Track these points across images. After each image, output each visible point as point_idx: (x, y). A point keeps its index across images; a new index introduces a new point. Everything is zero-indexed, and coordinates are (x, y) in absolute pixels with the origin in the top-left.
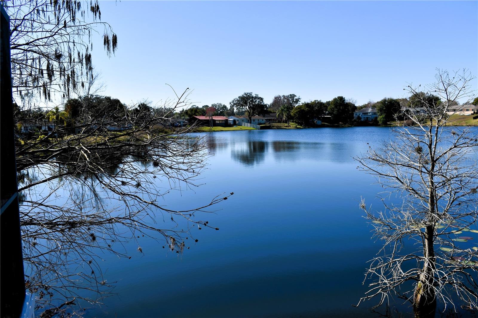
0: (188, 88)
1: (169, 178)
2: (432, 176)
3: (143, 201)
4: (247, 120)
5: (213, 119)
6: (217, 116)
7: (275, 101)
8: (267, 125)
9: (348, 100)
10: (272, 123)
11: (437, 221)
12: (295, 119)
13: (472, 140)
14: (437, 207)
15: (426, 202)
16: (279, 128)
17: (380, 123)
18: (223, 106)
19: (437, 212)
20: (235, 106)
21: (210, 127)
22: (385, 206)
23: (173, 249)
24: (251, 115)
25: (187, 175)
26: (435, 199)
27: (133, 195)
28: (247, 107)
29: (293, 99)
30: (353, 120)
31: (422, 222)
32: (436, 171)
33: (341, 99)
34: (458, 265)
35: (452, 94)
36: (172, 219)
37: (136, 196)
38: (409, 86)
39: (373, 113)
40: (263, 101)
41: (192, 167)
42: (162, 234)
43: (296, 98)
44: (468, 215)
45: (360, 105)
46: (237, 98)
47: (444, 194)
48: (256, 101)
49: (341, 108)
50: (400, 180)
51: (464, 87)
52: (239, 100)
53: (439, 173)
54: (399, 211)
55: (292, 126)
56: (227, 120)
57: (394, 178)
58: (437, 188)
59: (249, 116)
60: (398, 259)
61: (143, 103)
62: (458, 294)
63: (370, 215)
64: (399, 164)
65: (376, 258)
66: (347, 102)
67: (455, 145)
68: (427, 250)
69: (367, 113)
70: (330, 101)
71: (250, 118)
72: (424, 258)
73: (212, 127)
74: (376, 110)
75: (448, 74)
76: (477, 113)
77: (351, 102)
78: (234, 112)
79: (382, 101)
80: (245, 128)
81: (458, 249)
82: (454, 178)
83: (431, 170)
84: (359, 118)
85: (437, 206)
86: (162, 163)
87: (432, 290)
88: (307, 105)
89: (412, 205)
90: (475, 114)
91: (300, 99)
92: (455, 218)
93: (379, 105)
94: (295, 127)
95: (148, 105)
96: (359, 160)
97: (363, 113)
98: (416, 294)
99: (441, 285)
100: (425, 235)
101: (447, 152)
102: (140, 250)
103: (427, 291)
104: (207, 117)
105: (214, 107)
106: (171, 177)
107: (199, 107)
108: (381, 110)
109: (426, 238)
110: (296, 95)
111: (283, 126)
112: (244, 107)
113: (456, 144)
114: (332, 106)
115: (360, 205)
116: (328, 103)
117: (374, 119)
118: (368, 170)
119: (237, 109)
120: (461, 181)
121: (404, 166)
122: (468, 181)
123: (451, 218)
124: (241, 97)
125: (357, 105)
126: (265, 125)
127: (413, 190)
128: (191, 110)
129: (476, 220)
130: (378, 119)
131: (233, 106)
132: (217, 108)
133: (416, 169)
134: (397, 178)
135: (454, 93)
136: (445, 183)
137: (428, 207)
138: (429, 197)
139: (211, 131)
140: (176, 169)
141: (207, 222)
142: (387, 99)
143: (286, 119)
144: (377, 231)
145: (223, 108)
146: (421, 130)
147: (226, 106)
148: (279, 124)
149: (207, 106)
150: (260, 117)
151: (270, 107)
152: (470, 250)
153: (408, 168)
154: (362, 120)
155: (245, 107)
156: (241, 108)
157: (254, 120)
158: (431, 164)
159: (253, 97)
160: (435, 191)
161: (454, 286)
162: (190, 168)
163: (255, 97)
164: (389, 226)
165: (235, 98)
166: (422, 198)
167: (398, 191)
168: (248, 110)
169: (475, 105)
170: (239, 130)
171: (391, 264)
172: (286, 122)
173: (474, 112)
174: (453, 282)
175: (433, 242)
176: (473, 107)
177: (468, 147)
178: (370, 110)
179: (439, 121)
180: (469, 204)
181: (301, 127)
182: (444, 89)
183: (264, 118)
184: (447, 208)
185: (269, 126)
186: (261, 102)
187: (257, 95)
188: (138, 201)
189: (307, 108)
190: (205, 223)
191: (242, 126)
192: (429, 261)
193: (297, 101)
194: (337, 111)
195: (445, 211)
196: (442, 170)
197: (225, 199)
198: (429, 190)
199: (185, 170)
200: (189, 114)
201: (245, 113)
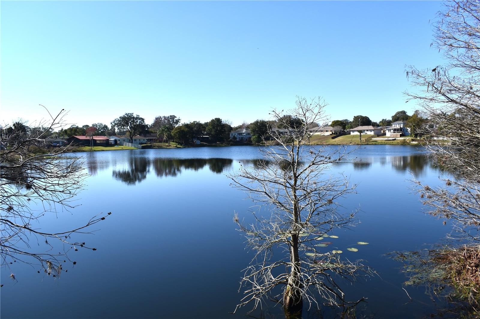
0: (63, 110)
1: (42, 201)
2: (295, 190)
3: (15, 225)
4: (129, 140)
5: (94, 138)
6: (98, 136)
7: (156, 121)
8: (148, 145)
9: (225, 122)
10: (153, 143)
11: (300, 230)
12: (175, 139)
13: (326, 158)
14: (300, 218)
15: (290, 213)
16: (160, 148)
17: (253, 142)
18: (104, 126)
19: (300, 222)
20: (117, 126)
21: (90, 147)
22: (256, 218)
23: (49, 274)
24: (132, 135)
25: (62, 196)
26: (298, 210)
27: (3, 219)
28: (128, 127)
29: (174, 120)
30: (229, 140)
31: (288, 231)
32: (298, 186)
33: (218, 120)
34: (319, 268)
35: (310, 118)
36: (46, 242)
37: (7, 221)
38: (273, 111)
39: (247, 134)
40: (144, 122)
41: (68, 188)
42: (38, 258)
43: (176, 119)
44: (325, 223)
45: (236, 126)
46: (118, 118)
47: (306, 206)
48: (137, 121)
49: (218, 129)
50: (268, 195)
51: (320, 113)
52: (120, 120)
53: (300, 187)
54: (269, 223)
55: (172, 145)
56: (108, 140)
57: (264, 193)
58: (299, 200)
59: (130, 136)
60: (269, 267)
61: (19, 122)
62: (320, 293)
63: (242, 228)
64: (266, 181)
65: (250, 267)
66: (224, 123)
67: (313, 163)
68: (293, 256)
69: (242, 134)
70: (208, 122)
71: (131, 138)
72: (291, 263)
73: (92, 147)
74: (249, 131)
75: (306, 101)
76: (334, 133)
77: (227, 123)
78: (115, 132)
79: (255, 123)
80: (126, 148)
81: (319, 253)
82: (313, 191)
83: (294, 185)
84: (235, 138)
85: (300, 216)
86: (36, 185)
87: (298, 292)
88: (187, 126)
89: (279, 217)
90: (333, 135)
91: (180, 120)
92: (315, 227)
93: (252, 126)
94: (175, 147)
95: (24, 124)
96: (231, 177)
97: (238, 134)
98: (286, 297)
99: (305, 286)
100: (291, 243)
101: (307, 169)
102: (13, 277)
103: (294, 293)
104: (87, 137)
105: (95, 127)
106: (45, 199)
107: (79, 127)
108: (254, 131)
109: (291, 245)
110: (176, 116)
111: (164, 145)
112: (125, 127)
113: (314, 161)
114: (210, 127)
115: (234, 219)
116: (206, 124)
117: (248, 139)
118: (240, 187)
119: (118, 129)
120: (319, 194)
121: (271, 182)
122: (325, 193)
123: (312, 227)
124: (122, 117)
125: (232, 126)
126: (146, 145)
127: (279, 203)
128: (71, 129)
129: (332, 227)
130: (251, 139)
131: (114, 126)
132: (97, 128)
133: (281, 184)
134: (266, 193)
135: (311, 117)
136: (306, 196)
137: (293, 218)
138: (293, 208)
139: (91, 151)
140: (51, 191)
141: (84, 244)
142: (259, 121)
143: (166, 139)
144: (250, 242)
145: (104, 127)
146: (285, 150)
147: (107, 126)
148: (160, 144)
149: (87, 126)
150: (141, 137)
151: (151, 127)
152: (329, 253)
153: (274, 183)
154: (238, 140)
155: (127, 127)
156: (123, 128)
157: (135, 140)
158: (294, 179)
159: (134, 118)
160: (298, 203)
161: (317, 286)
162: (66, 189)
163: (136, 117)
164: (260, 237)
165: (116, 118)
166: (288, 210)
167: (266, 205)
168: (130, 130)
169: (333, 127)
170: (120, 150)
171: (263, 271)
172: (166, 141)
173: (332, 133)
174: (316, 283)
175: (298, 248)
176: (331, 128)
177: (324, 164)
178: (244, 131)
179: (299, 142)
180: (326, 214)
181: (182, 147)
182: (303, 114)
183: (145, 138)
184: (308, 218)
185: (150, 145)
186: (142, 123)
187: (138, 116)
188: (9, 225)
189: (187, 129)
190: (81, 245)
191: (123, 145)
192: (295, 266)
193: (177, 122)
194: (215, 131)
195: (307, 221)
196: (303, 185)
197: (103, 219)
198: (293, 202)
199: (60, 192)
200: (69, 134)
201: (126, 133)
